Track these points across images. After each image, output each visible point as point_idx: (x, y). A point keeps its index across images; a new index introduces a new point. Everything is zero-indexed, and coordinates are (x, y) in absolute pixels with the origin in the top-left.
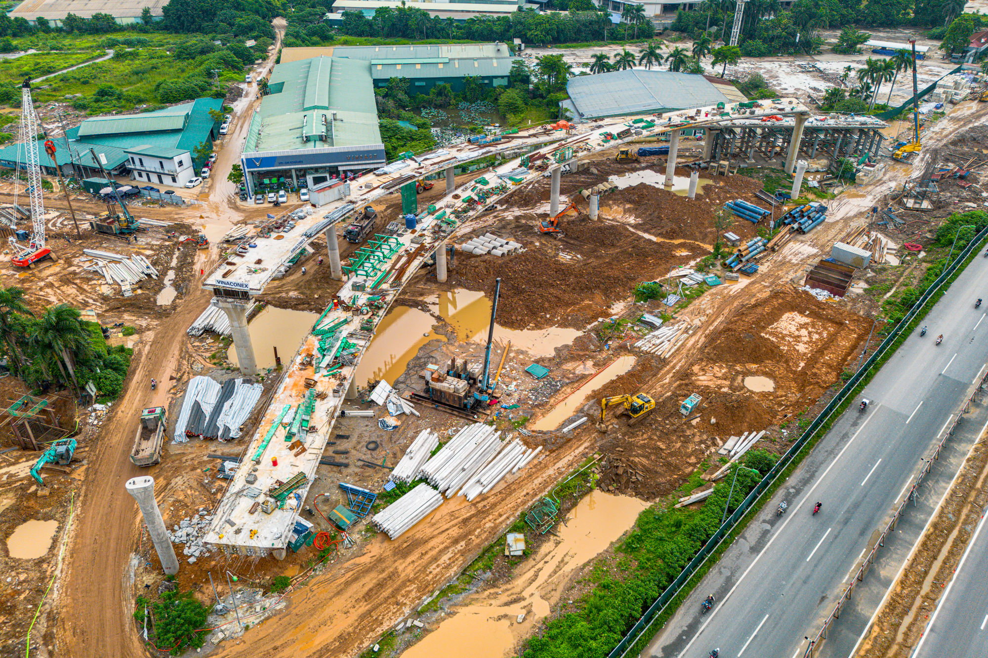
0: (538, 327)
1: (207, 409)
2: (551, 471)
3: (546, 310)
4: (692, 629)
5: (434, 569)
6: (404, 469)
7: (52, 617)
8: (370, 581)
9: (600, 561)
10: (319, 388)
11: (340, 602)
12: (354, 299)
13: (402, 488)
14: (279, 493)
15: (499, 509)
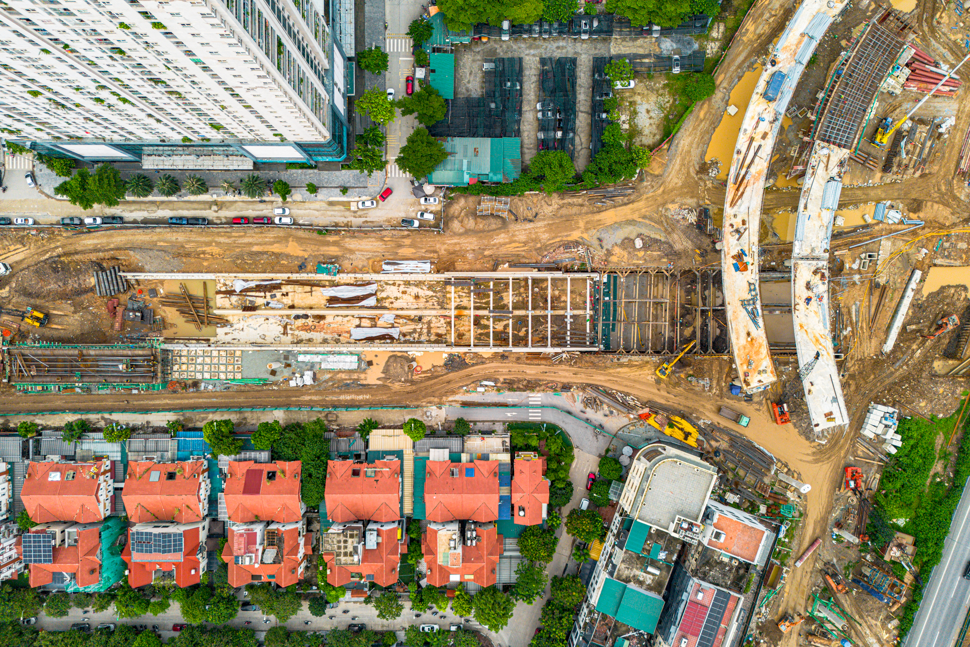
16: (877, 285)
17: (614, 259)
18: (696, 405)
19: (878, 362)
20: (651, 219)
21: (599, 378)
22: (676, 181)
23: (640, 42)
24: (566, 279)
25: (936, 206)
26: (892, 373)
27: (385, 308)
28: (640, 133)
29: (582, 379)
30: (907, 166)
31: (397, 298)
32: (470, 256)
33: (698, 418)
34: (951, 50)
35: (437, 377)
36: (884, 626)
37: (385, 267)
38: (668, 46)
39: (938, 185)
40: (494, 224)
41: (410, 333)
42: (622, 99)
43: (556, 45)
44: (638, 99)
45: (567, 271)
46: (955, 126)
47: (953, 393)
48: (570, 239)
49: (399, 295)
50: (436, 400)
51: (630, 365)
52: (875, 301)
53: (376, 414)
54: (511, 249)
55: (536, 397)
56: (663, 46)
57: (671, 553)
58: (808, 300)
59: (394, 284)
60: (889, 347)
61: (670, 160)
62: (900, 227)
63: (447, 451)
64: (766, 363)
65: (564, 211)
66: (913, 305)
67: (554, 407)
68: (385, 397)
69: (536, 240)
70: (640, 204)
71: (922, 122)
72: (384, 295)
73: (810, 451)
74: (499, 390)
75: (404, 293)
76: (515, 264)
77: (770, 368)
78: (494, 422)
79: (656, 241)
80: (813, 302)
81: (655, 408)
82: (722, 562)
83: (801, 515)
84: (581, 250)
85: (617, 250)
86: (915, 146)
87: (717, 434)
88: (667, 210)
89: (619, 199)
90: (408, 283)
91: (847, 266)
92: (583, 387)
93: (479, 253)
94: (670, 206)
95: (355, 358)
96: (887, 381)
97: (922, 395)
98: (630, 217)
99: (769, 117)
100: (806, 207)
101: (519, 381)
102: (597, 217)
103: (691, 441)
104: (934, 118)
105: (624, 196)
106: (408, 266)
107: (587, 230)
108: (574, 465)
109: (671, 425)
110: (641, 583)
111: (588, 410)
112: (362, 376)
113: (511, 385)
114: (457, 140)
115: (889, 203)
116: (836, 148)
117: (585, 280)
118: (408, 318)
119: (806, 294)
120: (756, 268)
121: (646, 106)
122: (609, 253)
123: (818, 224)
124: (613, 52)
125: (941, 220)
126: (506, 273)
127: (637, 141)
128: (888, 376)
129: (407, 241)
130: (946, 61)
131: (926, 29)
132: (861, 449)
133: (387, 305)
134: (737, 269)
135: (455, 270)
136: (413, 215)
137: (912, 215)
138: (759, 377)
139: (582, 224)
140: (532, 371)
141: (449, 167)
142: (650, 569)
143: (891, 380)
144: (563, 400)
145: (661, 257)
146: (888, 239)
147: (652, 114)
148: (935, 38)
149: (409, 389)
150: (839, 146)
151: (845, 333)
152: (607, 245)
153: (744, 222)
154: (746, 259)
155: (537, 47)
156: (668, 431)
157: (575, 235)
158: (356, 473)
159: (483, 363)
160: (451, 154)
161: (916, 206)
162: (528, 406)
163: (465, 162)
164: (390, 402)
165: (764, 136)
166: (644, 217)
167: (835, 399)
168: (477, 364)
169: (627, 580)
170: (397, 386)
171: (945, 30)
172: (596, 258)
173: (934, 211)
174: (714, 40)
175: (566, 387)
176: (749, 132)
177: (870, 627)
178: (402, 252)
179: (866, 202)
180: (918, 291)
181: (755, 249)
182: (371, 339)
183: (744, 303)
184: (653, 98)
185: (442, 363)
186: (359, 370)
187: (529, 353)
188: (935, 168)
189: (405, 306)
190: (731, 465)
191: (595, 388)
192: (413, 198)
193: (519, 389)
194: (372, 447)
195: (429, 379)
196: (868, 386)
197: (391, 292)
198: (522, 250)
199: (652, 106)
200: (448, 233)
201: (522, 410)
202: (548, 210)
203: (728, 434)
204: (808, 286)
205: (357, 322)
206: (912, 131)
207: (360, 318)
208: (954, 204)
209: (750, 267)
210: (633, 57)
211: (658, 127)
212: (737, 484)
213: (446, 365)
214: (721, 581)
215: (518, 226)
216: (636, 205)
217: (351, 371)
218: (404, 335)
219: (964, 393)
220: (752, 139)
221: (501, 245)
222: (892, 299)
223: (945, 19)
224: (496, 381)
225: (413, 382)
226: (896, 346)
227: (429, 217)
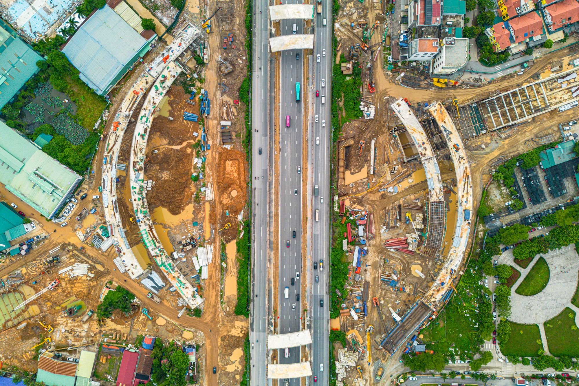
0: (183, 209)
1: (154, 285)
2: (218, 247)
3: (181, 205)
4: (254, 260)
5: (217, 277)
6: (197, 268)
7: (180, 325)
8: (211, 286)
9: (237, 257)
10: (176, 276)
11: (211, 292)
12: (156, 253)
13: (200, 270)
14: (193, 296)
15: (217, 260)
16: (387, 163)
17: (489, 138)
18: (438, 94)
19: (376, 134)
20: (480, 158)
21: (478, 91)
22: (476, 175)
23: (508, 221)
24: (504, 124)
25: (376, 199)
26: (369, 133)
27: (566, 89)
28: (496, 188)
29: (485, 88)
30: (392, 209)
31: (563, 94)
32: (545, 119)
33: (435, 89)
34: (393, 257)
35: (542, 68)
36: (341, 37)
37: (577, 103)
38: (498, 223)
39: (377, 207)
40: (541, 134)
41: (553, 83)
42: (507, 198)
43: (540, 209)
44: (502, 200)
45: (505, 127)
46: (380, 230)
47: (346, 133)
48: (508, 139)
49: (563, 96)
50: (539, 60)
51: (468, 100)
52: (386, 156)
53: (560, 46)
54: (530, 128)
55: (500, 75)
56: (499, 222)
57: (444, 32)
58: (423, 144)
59: (566, 100)
60: (373, 142)
61: (481, 181)
62: (387, 187)
63: (535, 40)
64: (435, 115)
65: (515, 149)
66: (369, 161)
67: (492, 74)
68: (559, 53)
69: (522, 134)
70: (486, 162)
71: (394, 227)
72: (569, 94)
73: (389, 93)
74: (516, 72)
75: (561, 98)
76: (526, 123)
77: (433, 113)
78: (514, 59)
79: (476, 150)
80: (421, 144)
81: (454, 87)
82: (430, 35)
83: (384, 68)
84: (503, 136)
85: (489, 141)
86: (392, 217)
87: (426, 86)
88: (476, 163)
89: (496, 160)
90: (561, 102)
91: (400, 166)
92: (484, 85)
93: (542, 122)
94: (475, 165)
95: (576, 64)
96: (370, 129)
97: (358, 128)
98: (488, 155)
99: (464, 204)
100: (438, 176)
101: (509, 79)
102: (501, 151)
103: (436, 80)
104: (389, 231)
105: (494, 162)
106: (568, 107)
107: (503, 145)
108: (476, 54)
109: (445, 83)
110: (451, 17)
111: (478, 77)
112: (570, 59)
113: (511, 76)
114: (568, 160)
115: (394, 194)
116: (436, 201)
117: (497, 126)
118: (556, 88)
119: (425, 146)
120: (450, 147)
121: (498, 198)
122: (491, 139)
123: (431, 172)
124: (517, 214)
125: (372, 194)
126: (528, 118)
127: (496, 184)
128: (370, 131)
129: (571, 116)
130: (392, 252)
131: (404, 261)
132: (370, 100)
133: (566, 91)
134: (457, 145)
135: (549, 112)
136: (573, 127)
137: (383, 193)
138: (436, 108)
139: (506, 146)
140: (505, 84)
141: (568, 148)
142: (451, 23)
143: (369, 130)
144: (489, 78)
145: (471, 144)
146: (389, 181)
147: (494, 196)
148: (400, 259)
149: (550, 60)
150: (435, 202)
151: (393, 141)
152: (494, 142)
153: (460, 163)
154: (455, 149)
155: (547, 206)
156: (446, 80)
157: (507, 141)
158: (569, 19)
159: (525, 80)
160: (569, 153)
161: (383, 196)
162: (502, 70)
163: (563, 152)
164: (556, 53)
165: (463, 196)
166: (483, 157)
167: (399, 112)
168: (527, 79)
169: (457, 16)
170: (556, 59)
171: (397, 263)
172: (496, 136)
173: (375, 197)
174: (481, 231)
175: (490, 83)
176: (469, 196)
177: (345, 35)
178: (572, 112)
179: (402, 191)
180: (369, 166)
181: (453, 154)
182: (568, 75)
183: (451, 133)
184: (496, 202)
185: (541, 75)
186: (573, 60)
187: (509, 90)
188: (381, 213)
189: (559, 93)
190: (417, 76)
191: (479, 87)
192: (575, 132)
193: (508, 75)
194: (561, 32)
195: (544, 67)
196: (376, 125)
197: (566, 97)
198: (526, 129)
199: (495, 199)
200: (557, 125)
201: (504, 68)
202: (521, 147)
203: (422, 88)
204: (425, 149)
205: (576, 80)
206: (396, 223)
207: (575, 82)
208: (370, 202)
209: (452, 147)
210: (510, 214)
211: (490, 192)
212: (412, 70)
213: (539, 74)
214: (428, 28)
215: (530, 137)
216: (488, 160)
217: (576, 59)
218: (555, 81)
219: (342, 134)
220: (467, 193)
221: (534, 128)
222: (379, 159)
223: (399, 267)
224: (518, 75)
225: (550, 63)
226: (370, 143)
227: (567, 128)
